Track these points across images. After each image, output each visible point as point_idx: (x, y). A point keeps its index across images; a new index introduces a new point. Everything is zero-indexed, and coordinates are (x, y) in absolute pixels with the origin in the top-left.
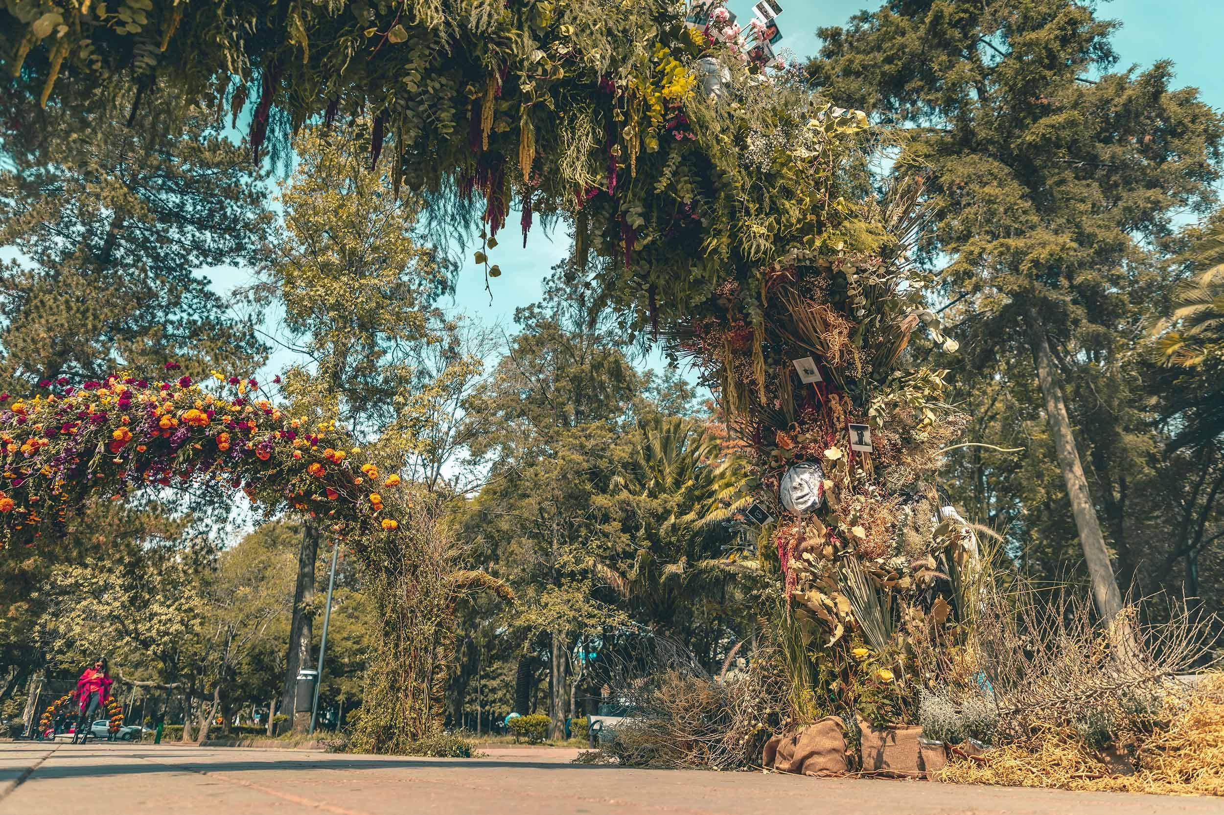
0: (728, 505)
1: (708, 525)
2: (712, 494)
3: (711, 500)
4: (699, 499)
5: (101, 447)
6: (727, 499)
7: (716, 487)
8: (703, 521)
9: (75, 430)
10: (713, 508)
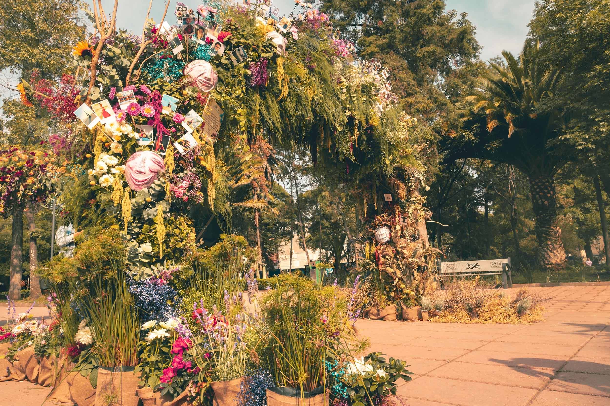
0: (249, 177)
1: (239, 186)
2: (241, 171)
3: (240, 174)
4: (235, 173)
5: (22, 188)
6: (249, 174)
7: (243, 168)
8: (237, 184)
9: (8, 180)
10: (242, 178)
